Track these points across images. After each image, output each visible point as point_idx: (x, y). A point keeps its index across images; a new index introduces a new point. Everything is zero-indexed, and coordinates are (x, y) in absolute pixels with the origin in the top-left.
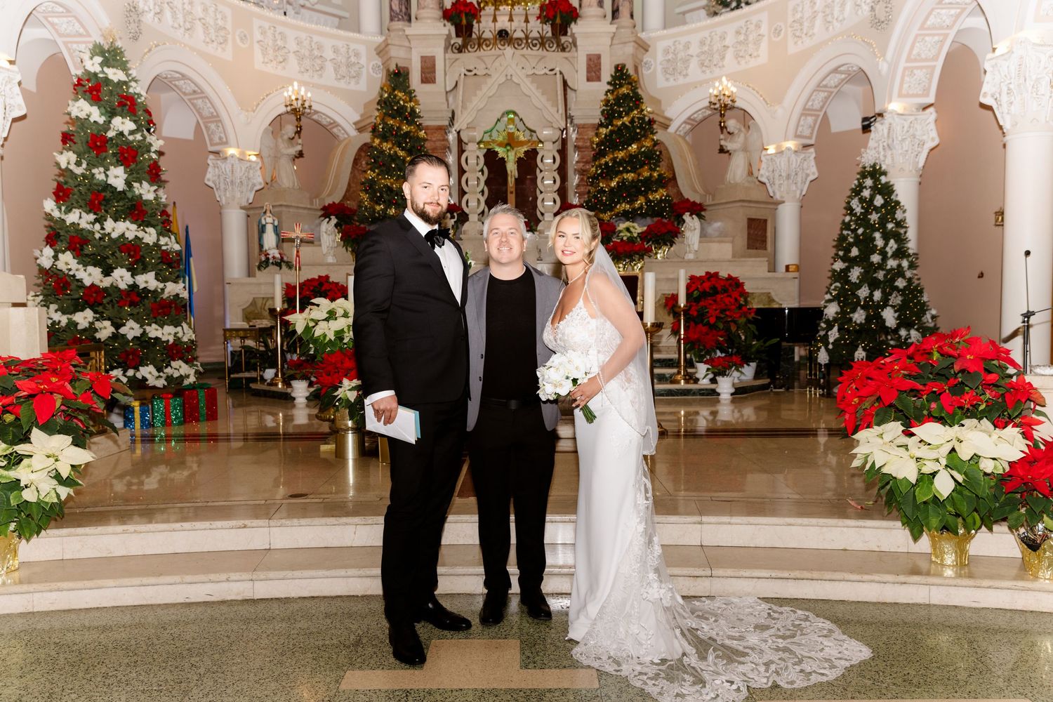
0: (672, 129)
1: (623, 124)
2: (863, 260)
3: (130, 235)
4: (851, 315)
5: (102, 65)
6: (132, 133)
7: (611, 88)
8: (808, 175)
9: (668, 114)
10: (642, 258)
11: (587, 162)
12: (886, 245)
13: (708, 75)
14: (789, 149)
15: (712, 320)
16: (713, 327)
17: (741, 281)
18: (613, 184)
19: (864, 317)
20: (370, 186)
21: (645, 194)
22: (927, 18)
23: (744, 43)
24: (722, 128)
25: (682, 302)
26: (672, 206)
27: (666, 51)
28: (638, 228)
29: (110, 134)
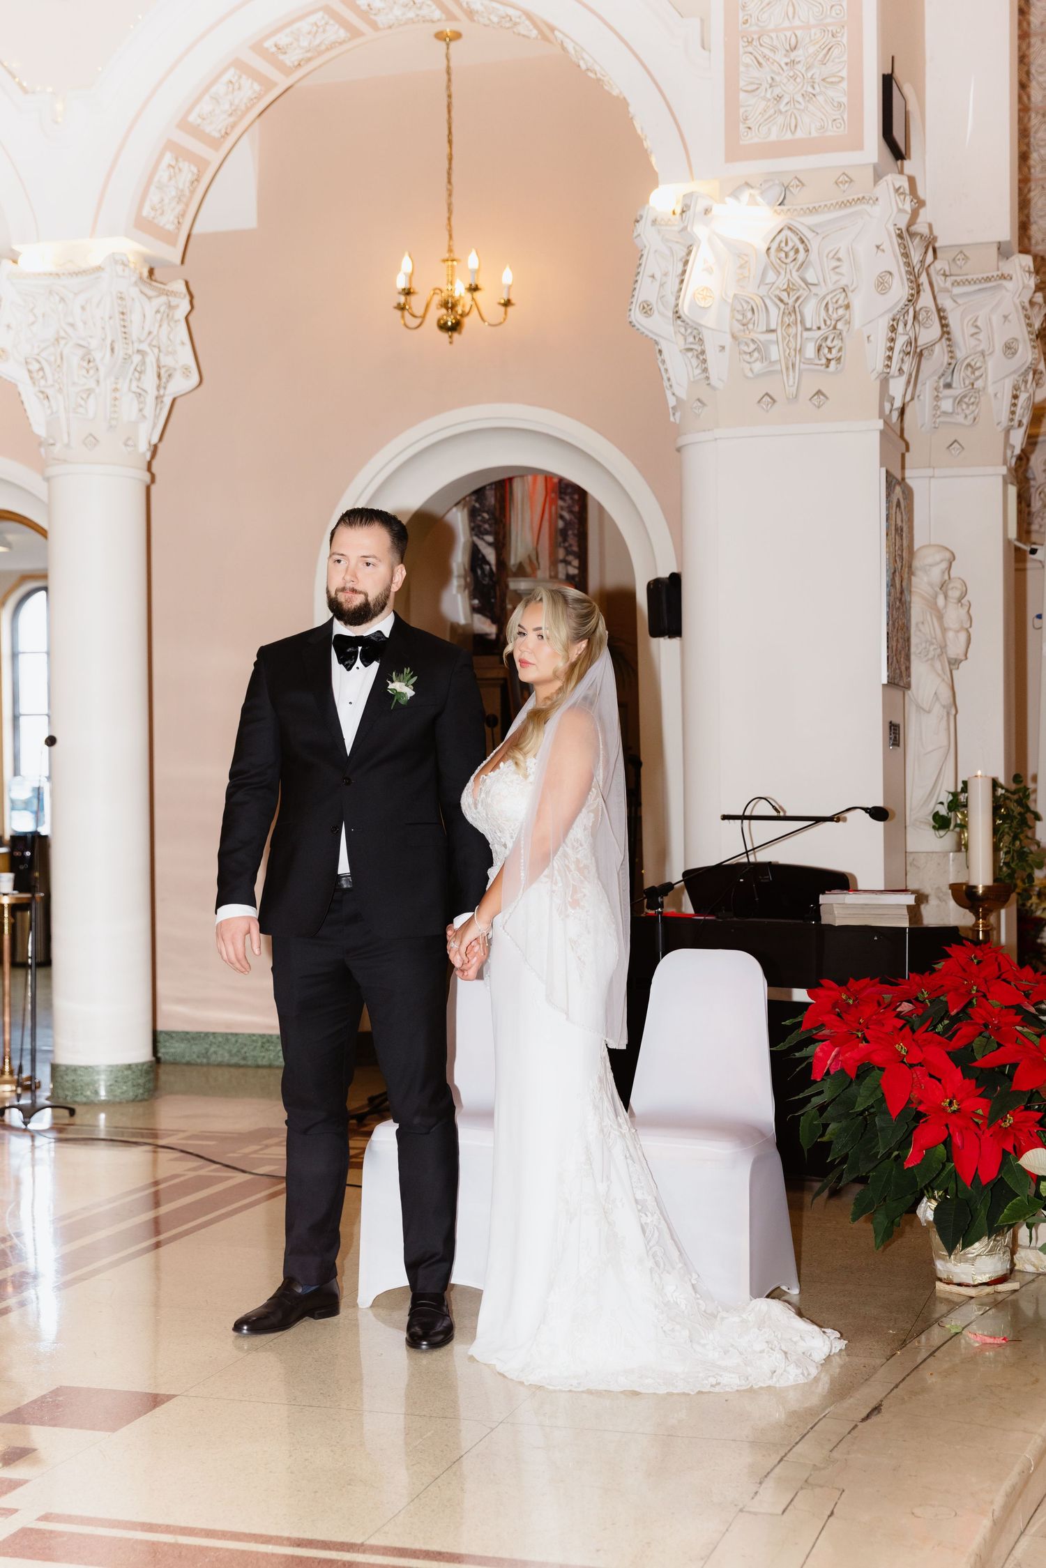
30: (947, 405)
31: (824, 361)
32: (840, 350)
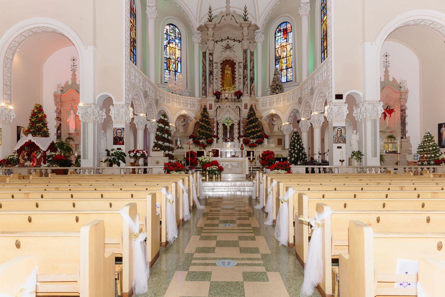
0: (263, 119)
1: (252, 119)
2: (294, 149)
3: (168, 145)
5: (164, 118)
6: (168, 129)
7: (249, 111)
8: (291, 130)
9: (262, 115)
10: (255, 147)
11: (244, 126)
13: (271, 107)
14: (286, 124)
15: (266, 160)
16: (267, 161)
17: (273, 152)
18: (249, 132)
20: (199, 132)
21: (256, 134)
22: (306, 104)
23: (278, 101)
24: (273, 119)
25: (261, 156)
26: (262, 136)
27: (262, 101)
28: (255, 141)
29: (165, 129)
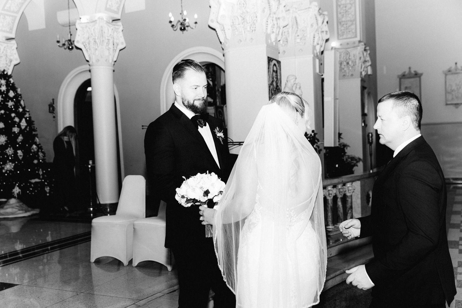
4: (3, 166)
12: (20, 121)
19: (12, 167)
30: (298, 40)
31: (251, 31)
32: (255, 28)
